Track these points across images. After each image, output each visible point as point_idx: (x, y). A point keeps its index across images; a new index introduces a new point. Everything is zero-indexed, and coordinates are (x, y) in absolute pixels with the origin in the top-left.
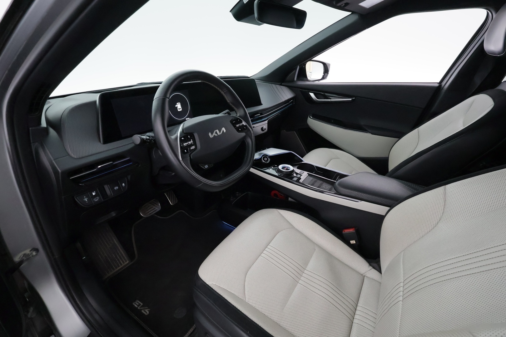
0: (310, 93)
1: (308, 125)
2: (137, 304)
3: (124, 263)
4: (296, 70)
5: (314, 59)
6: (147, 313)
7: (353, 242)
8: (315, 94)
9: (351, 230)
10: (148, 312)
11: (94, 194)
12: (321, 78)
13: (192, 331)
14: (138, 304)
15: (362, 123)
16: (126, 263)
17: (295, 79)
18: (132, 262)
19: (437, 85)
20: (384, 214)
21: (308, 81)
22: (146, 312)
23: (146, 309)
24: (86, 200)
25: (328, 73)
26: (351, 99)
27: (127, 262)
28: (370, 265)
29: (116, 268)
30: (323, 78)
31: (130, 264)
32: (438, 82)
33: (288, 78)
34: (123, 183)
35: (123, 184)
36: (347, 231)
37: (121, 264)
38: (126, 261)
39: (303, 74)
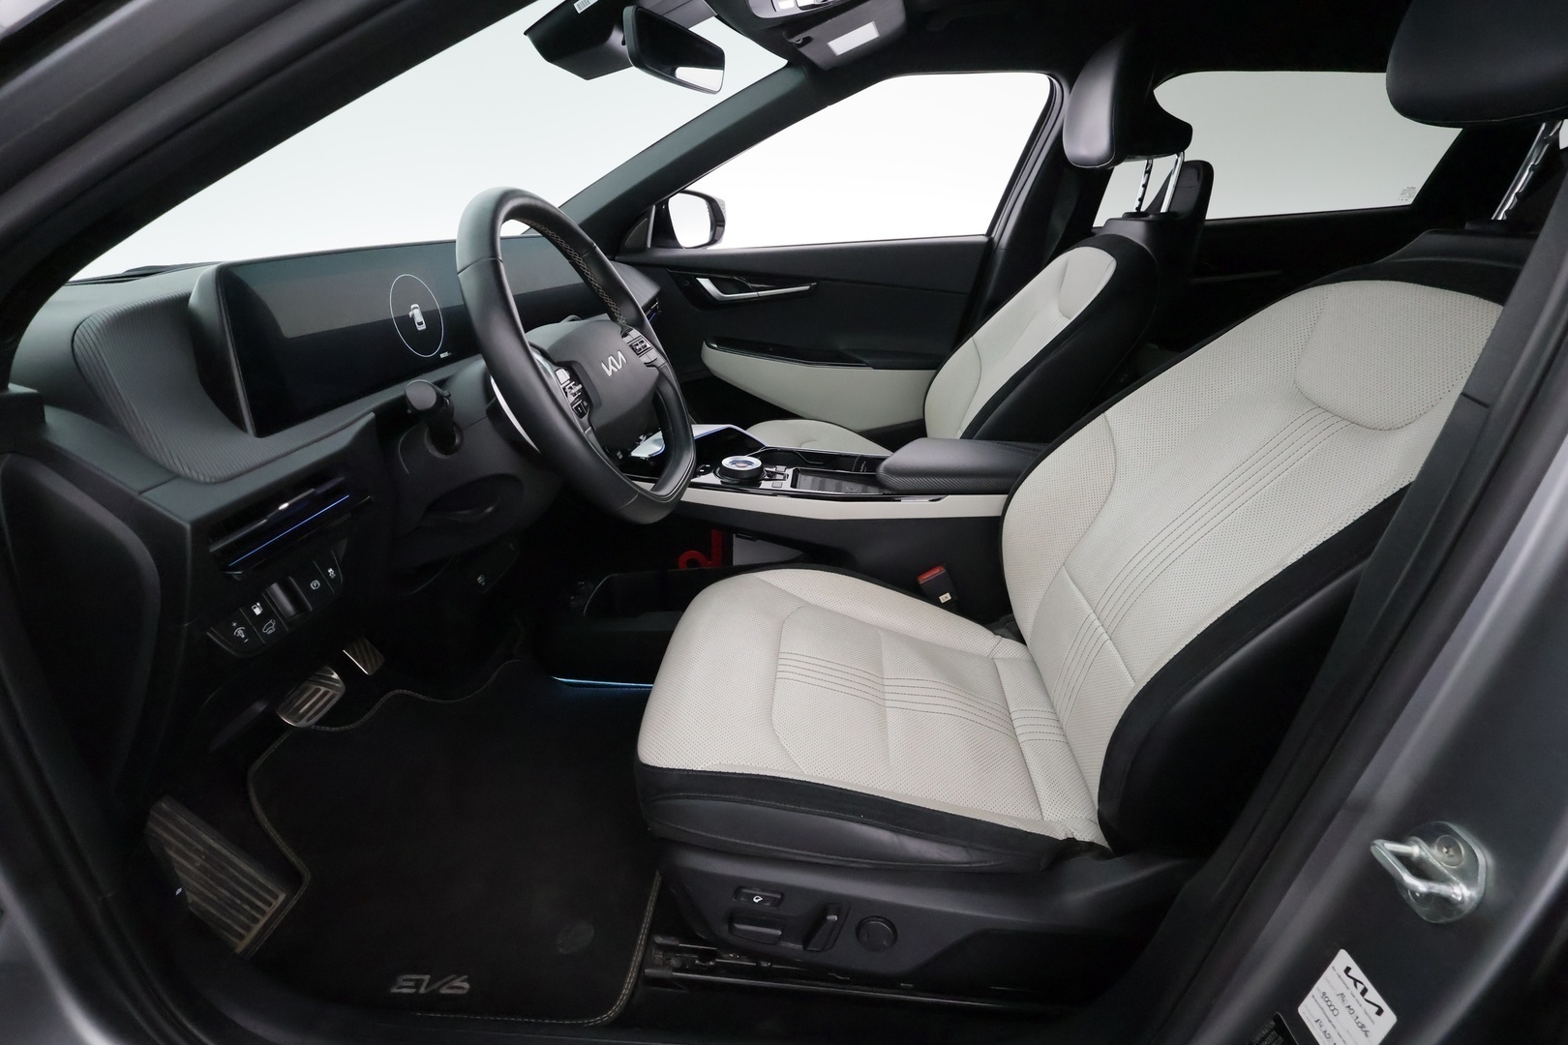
0: (699, 279)
1: (706, 369)
2: (404, 986)
3: (269, 904)
4: (649, 217)
5: (691, 188)
6: (463, 988)
7: (945, 598)
8: (714, 281)
9: (937, 572)
10: (466, 985)
11: (258, 611)
12: (706, 240)
13: (639, 959)
14: (411, 984)
15: (842, 345)
16: (277, 904)
17: (649, 246)
18: (300, 893)
19: (985, 239)
20: (998, 513)
21: (680, 247)
22: (461, 985)
23: (453, 979)
24: (240, 632)
25: (723, 226)
26: (808, 287)
27: (282, 897)
28: (996, 634)
29: (248, 929)
30: (713, 241)
31: (294, 902)
32: (985, 232)
33: (630, 240)
34: (329, 568)
35: (330, 570)
36: (924, 579)
37: (263, 913)
38: (276, 897)
39: (665, 231)
